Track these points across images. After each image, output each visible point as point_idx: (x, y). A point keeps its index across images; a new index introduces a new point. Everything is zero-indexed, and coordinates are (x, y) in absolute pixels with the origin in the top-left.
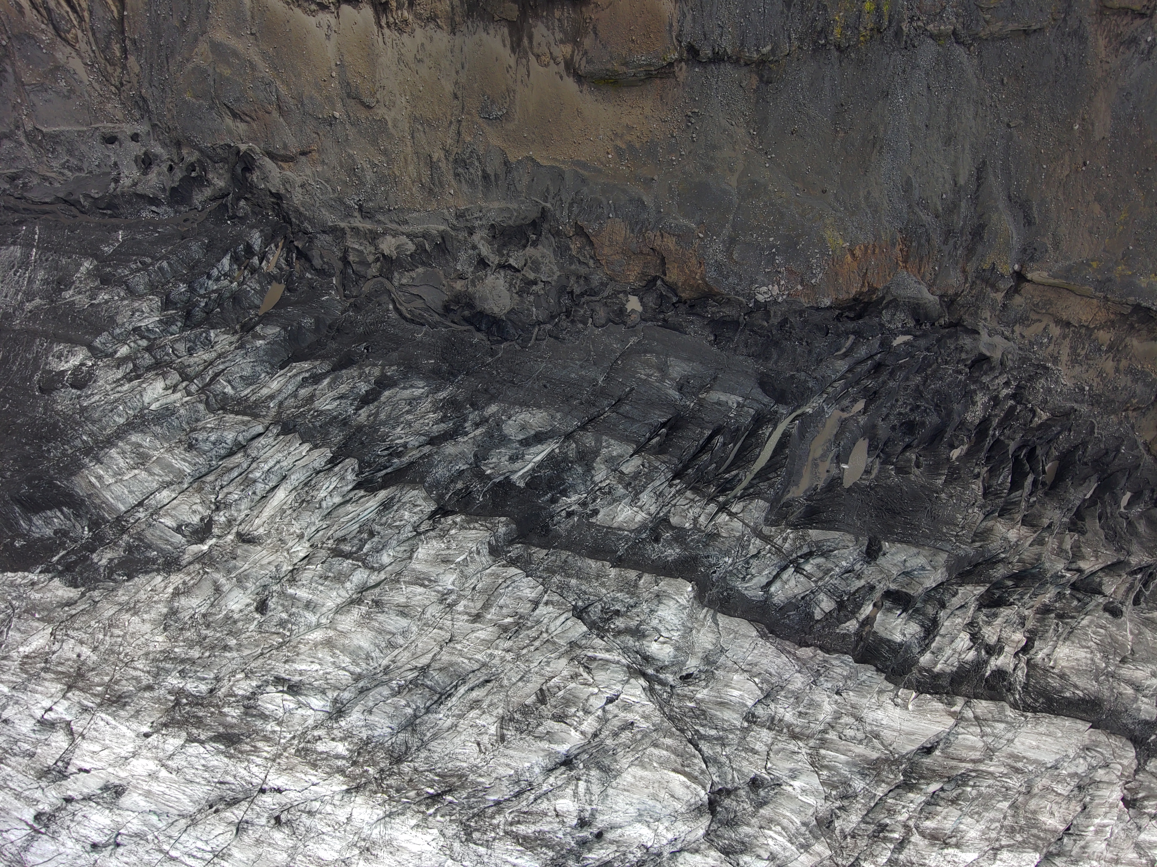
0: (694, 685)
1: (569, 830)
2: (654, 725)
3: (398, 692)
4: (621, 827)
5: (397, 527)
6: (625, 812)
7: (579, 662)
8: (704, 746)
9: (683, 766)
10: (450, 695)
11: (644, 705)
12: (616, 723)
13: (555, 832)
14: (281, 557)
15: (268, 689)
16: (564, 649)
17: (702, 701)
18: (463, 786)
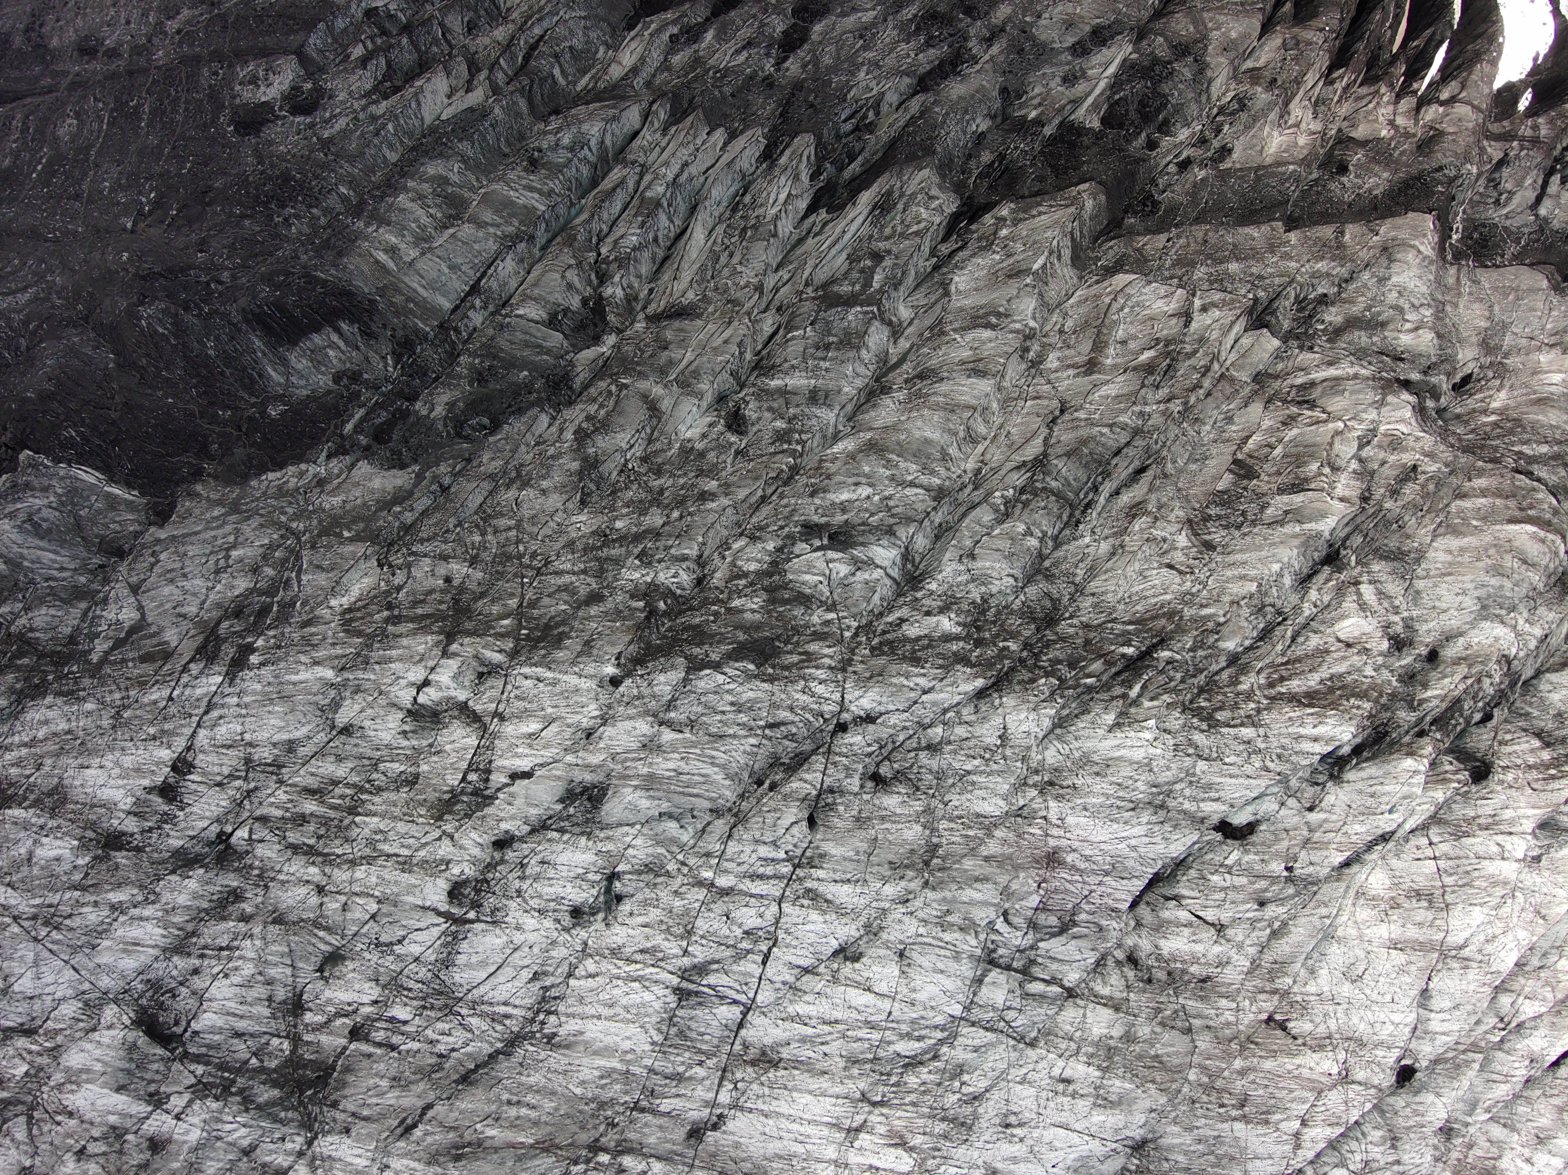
0: (1481, 390)
1: (1380, 660)
2: (1447, 465)
3: (1004, 516)
4: (1461, 634)
5: (917, 233)
6: (1460, 609)
7: (1285, 401)
8: (1542, 472)
9: (1521, 509)
10: (1088, 505)
11: (1418, 439)
12: (1388, 473)
13: (1359, 670)
14: (740, 329)
15: (797, 549)
16: (1247, 390)
17: (1506, 408)
18: (1180, 630)
